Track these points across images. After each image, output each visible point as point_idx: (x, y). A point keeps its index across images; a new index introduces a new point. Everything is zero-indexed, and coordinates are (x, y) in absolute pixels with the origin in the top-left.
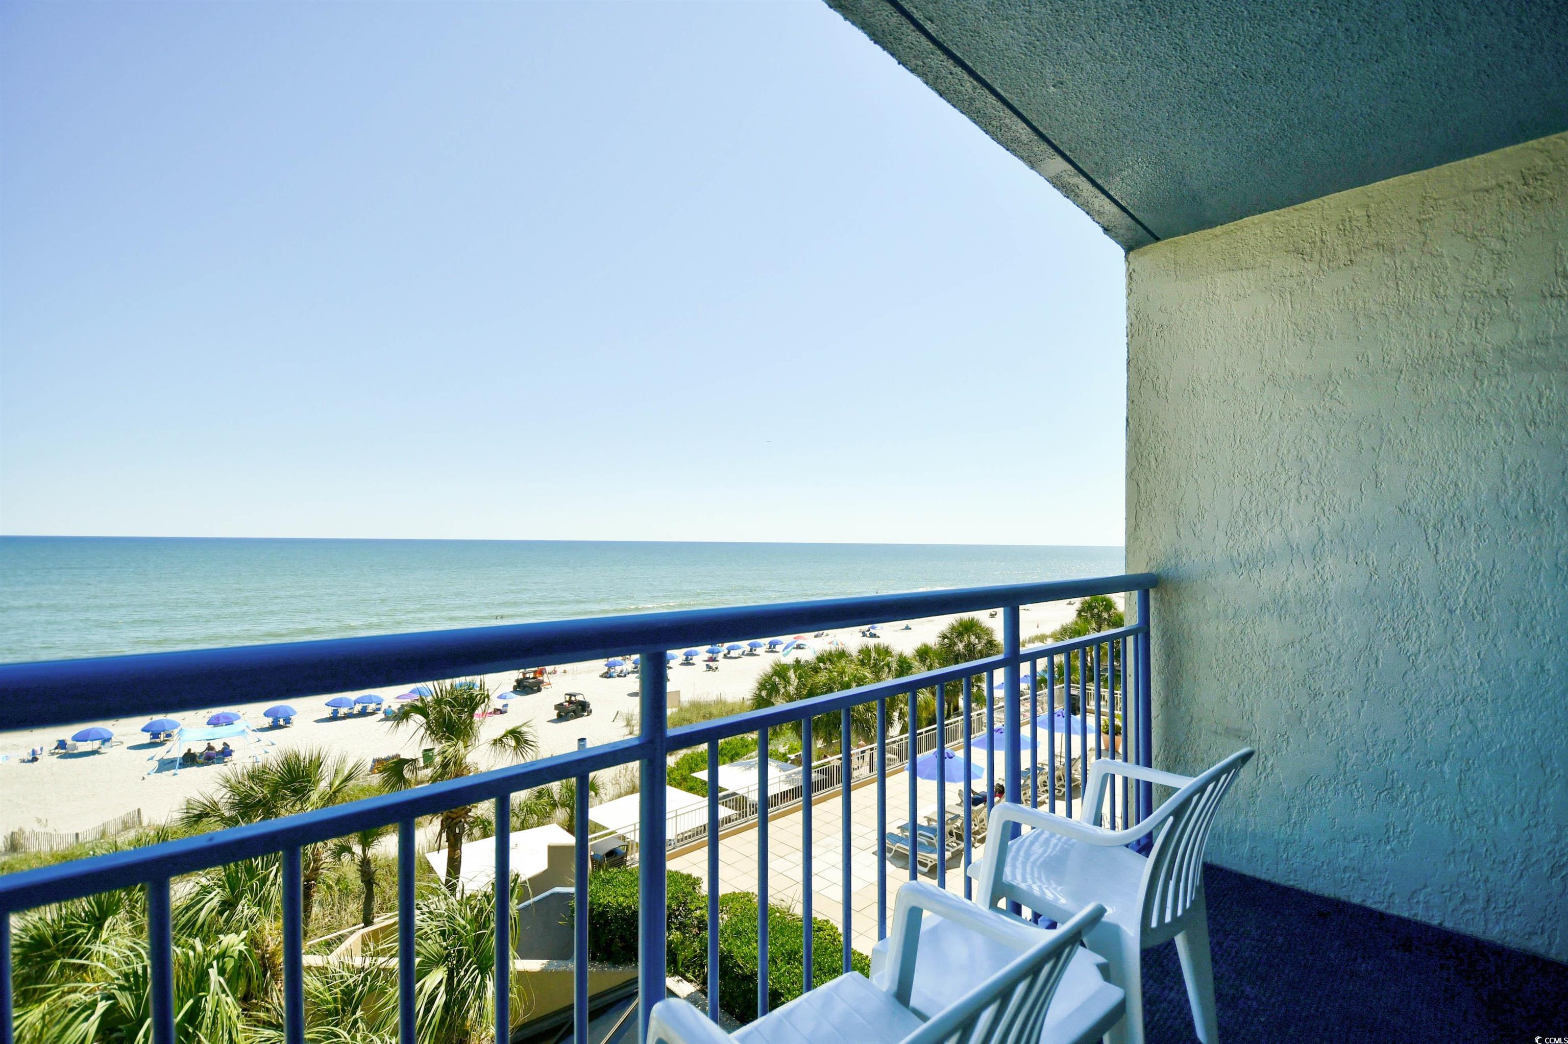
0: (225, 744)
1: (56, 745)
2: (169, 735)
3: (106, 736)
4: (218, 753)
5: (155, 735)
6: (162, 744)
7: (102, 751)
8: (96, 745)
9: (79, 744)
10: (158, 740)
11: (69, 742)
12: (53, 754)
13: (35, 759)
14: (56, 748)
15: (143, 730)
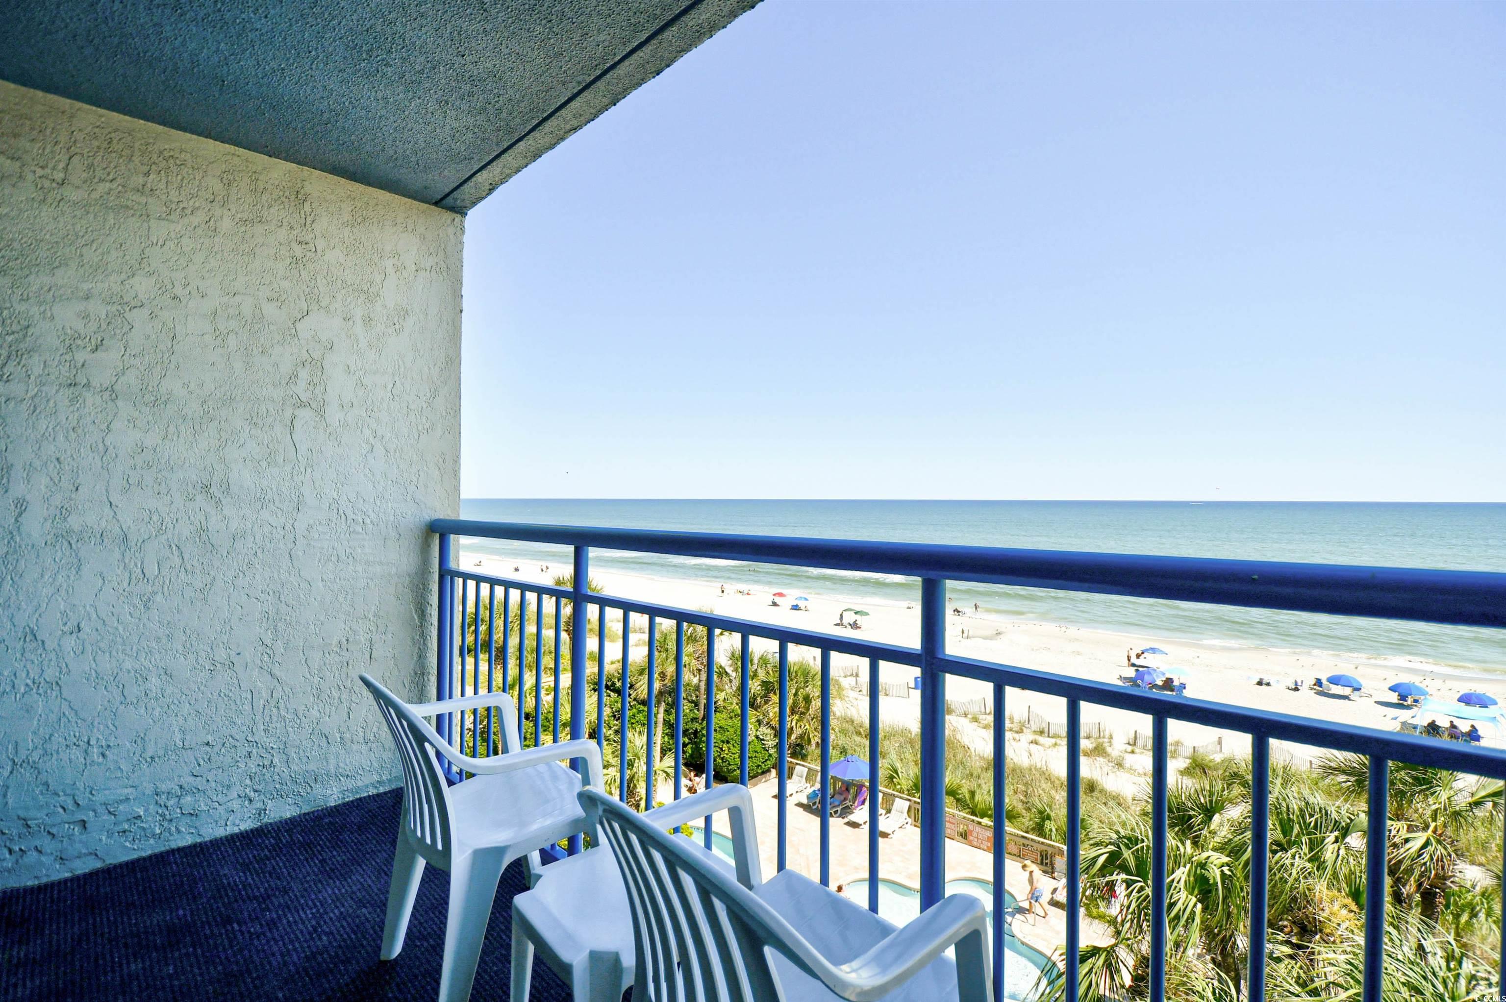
0: (1473, 726)
1: (1314, 681)
2: (1416, 701)
3: (1356, 685)
4: (1463, 734)
5: (1403, 697)
6: (1408, 707)
7: (1352, 697)
8: (1347, 691)
9: (1331, 686)
10: (1405, 703)
11: (1324, 682)
12: (1311, 689)
13: (1296, 689)
14: (1315, 685)
15: (1391, 689)
